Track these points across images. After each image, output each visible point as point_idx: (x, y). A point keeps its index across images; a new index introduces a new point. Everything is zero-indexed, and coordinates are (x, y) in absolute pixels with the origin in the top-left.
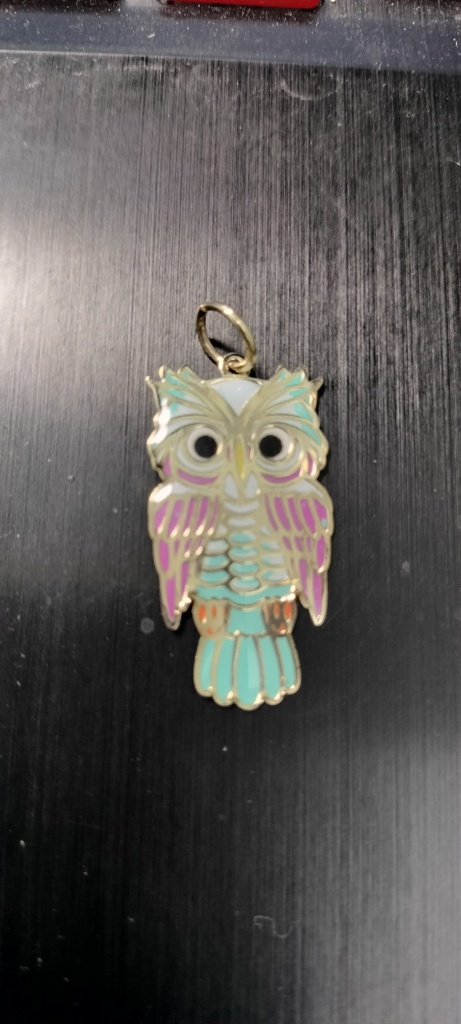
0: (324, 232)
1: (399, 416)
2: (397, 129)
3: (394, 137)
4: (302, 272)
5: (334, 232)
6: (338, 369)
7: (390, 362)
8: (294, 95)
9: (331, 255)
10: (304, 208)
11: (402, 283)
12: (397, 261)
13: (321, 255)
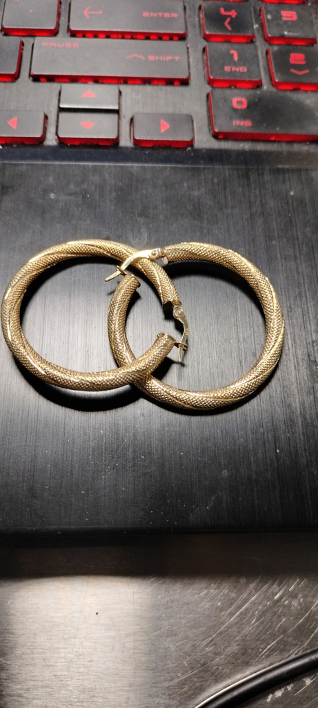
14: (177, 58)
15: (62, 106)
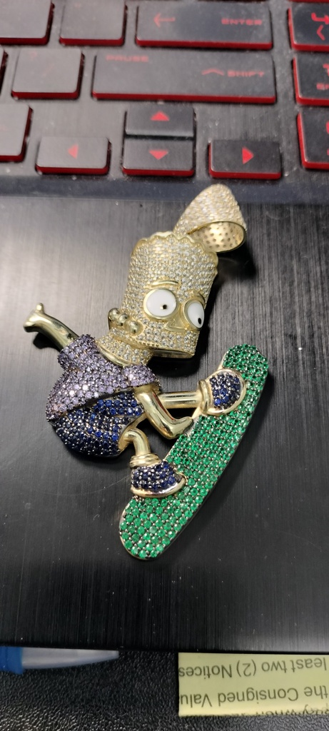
0: (287, 275)
1: (324, 350)
2: (318, 230)
3: (316, 234)
4: (279, 291)
5: (292, 275)
6: (296, 330)
7: (319, 328)
8: (272, 217)
9: (291, 284)
10: (278, 265)
11: (323, 295)
12: (320, 286)
13: (286, 285)
14: (262, 74)
15: (128, 131)
